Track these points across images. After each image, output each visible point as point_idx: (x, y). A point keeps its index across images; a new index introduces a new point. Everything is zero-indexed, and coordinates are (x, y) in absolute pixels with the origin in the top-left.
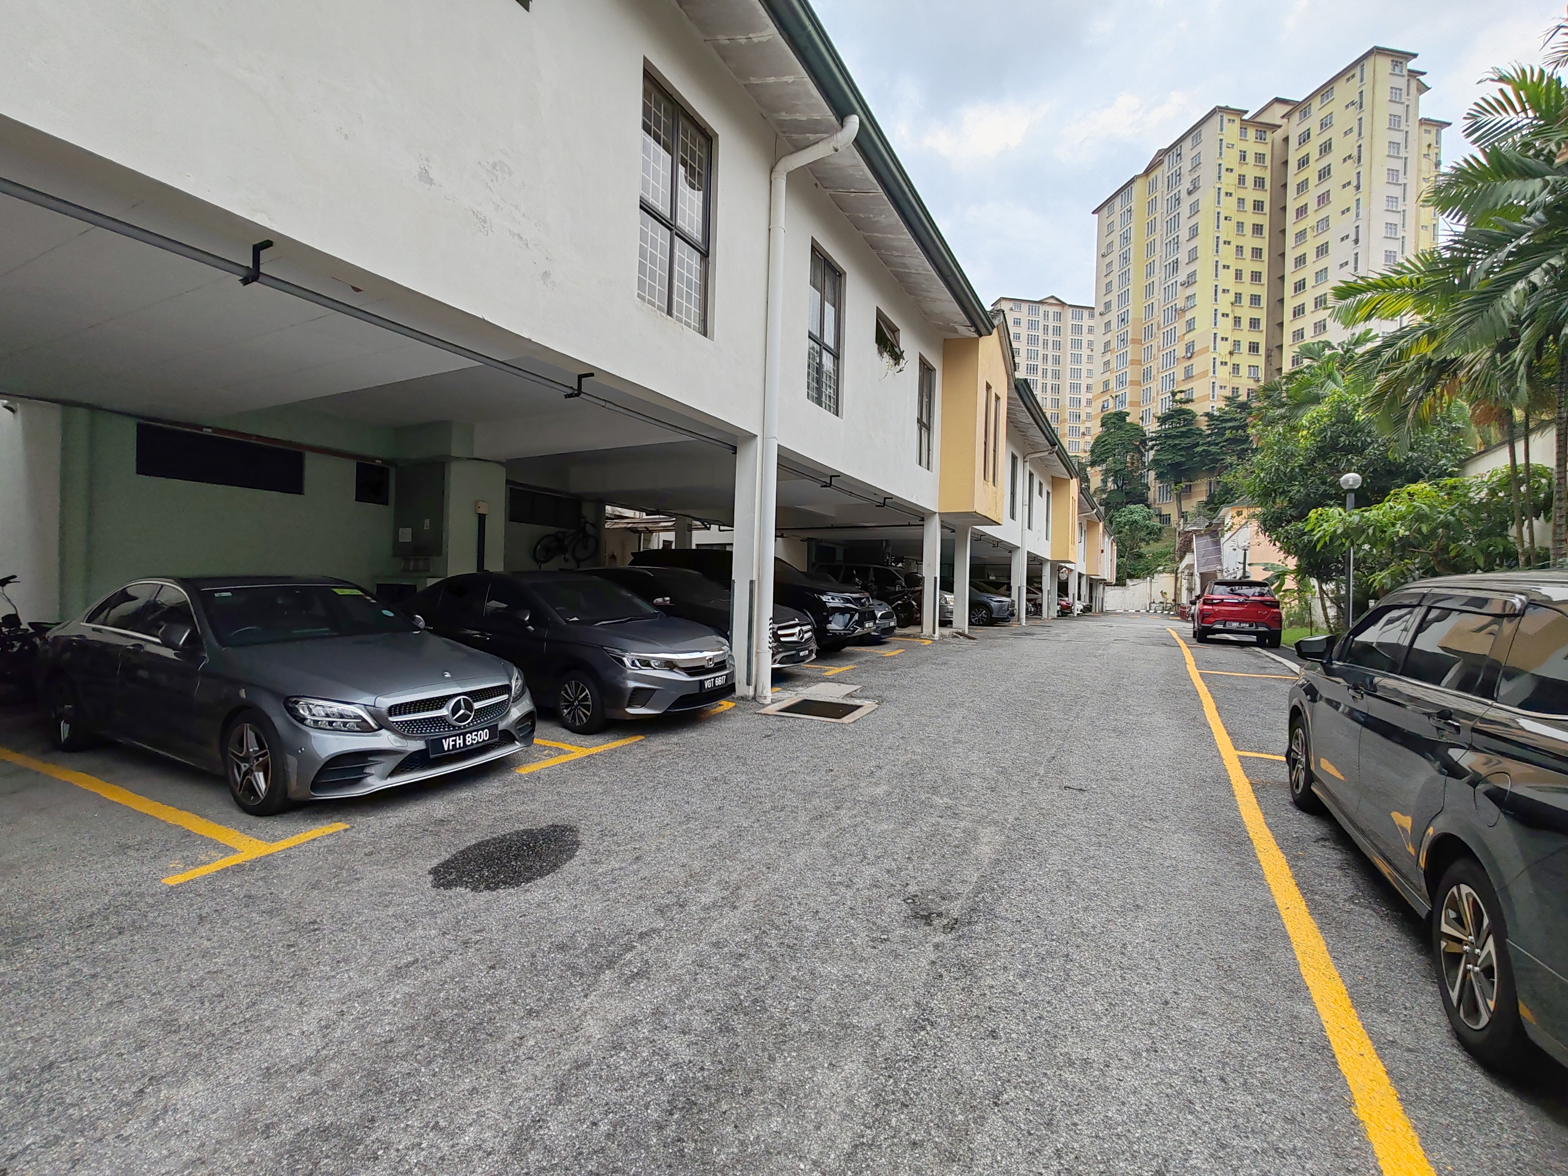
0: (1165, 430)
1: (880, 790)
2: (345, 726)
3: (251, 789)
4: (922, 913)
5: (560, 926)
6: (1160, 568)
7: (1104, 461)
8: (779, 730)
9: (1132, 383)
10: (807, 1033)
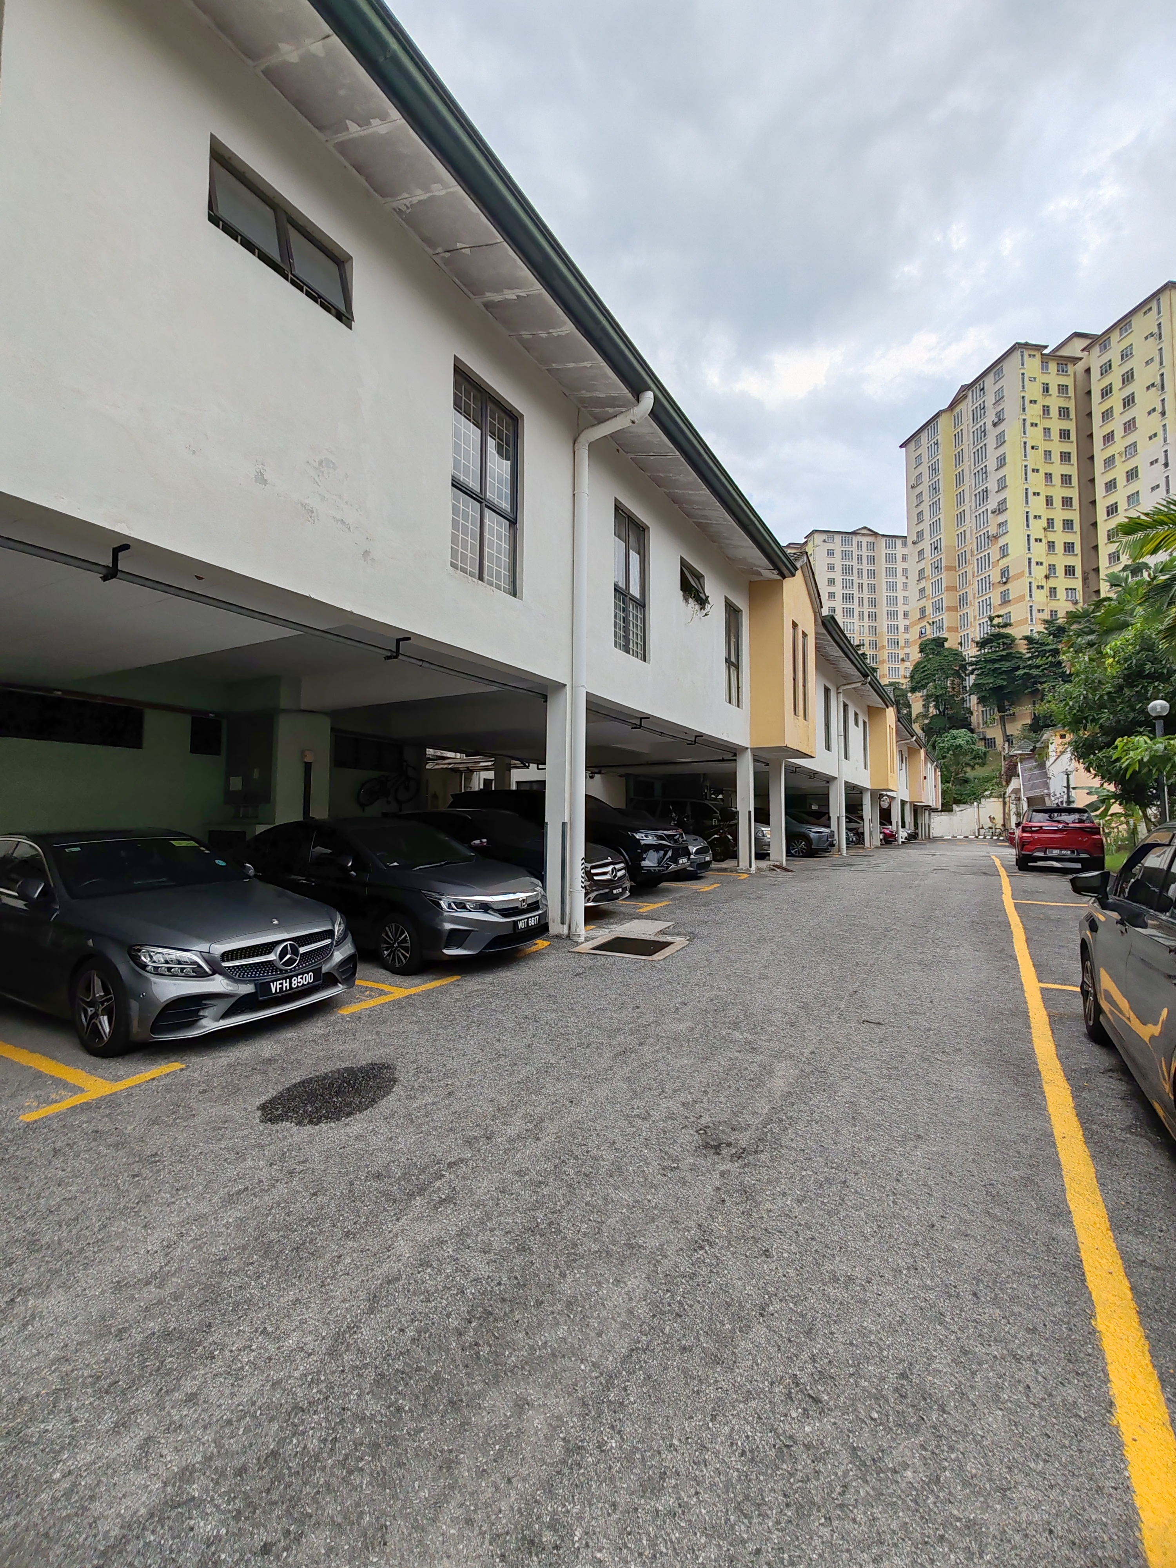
0: (985, 654)
1: (683, 1027)
2: (182, 971)
3: (96, 1031)
4: (712, 1143)
5: (377, 1157)
6: (987, 793)
7: (924, 687)
8: (591, 968)
9: (949, 609)
10: (596, 1252)
